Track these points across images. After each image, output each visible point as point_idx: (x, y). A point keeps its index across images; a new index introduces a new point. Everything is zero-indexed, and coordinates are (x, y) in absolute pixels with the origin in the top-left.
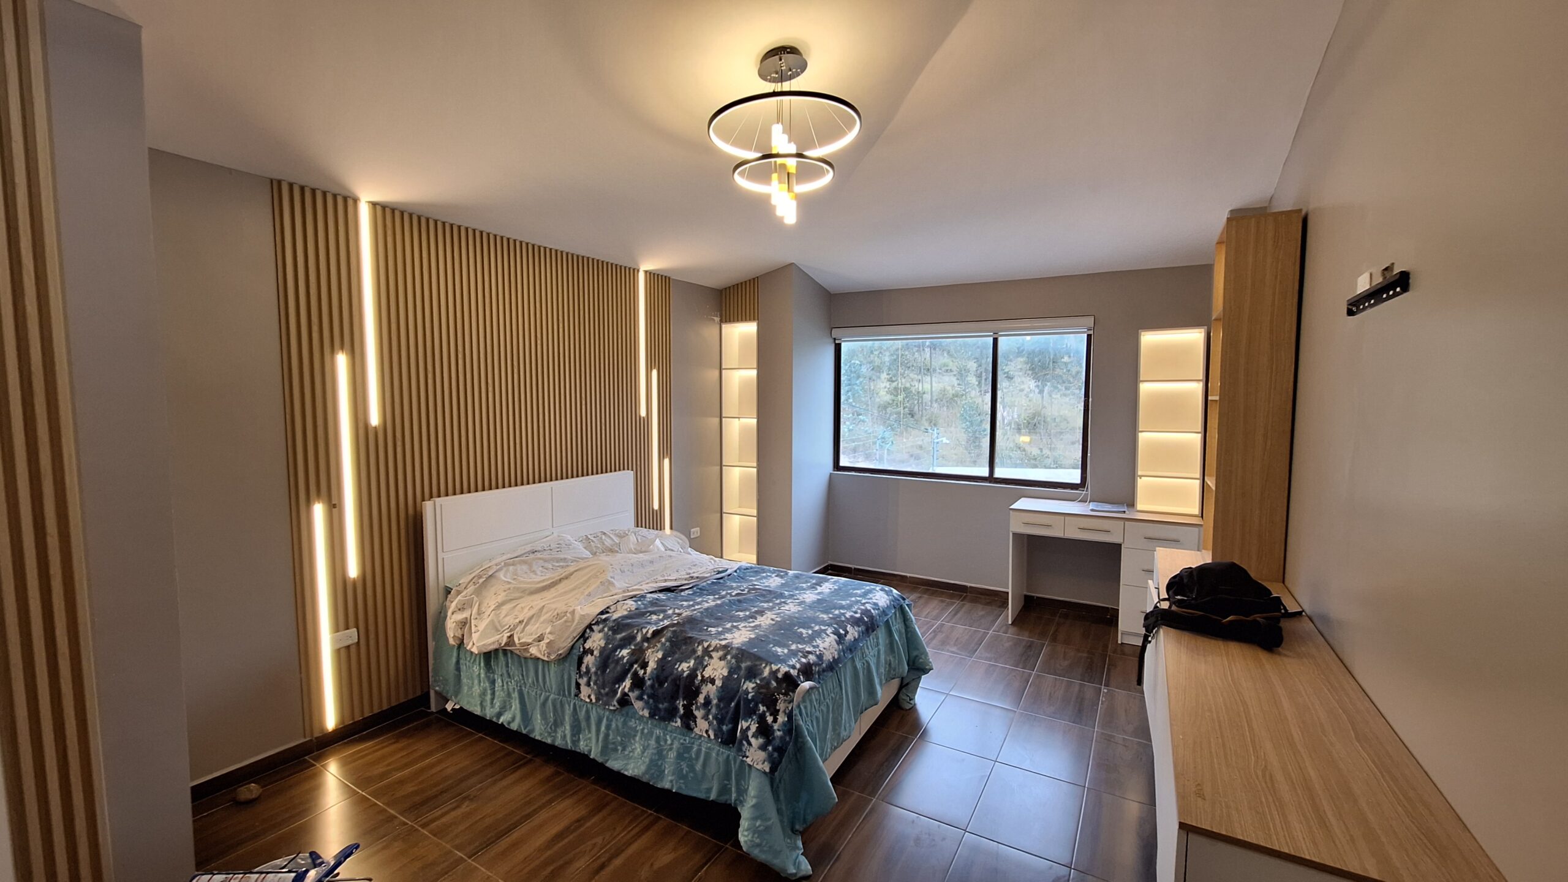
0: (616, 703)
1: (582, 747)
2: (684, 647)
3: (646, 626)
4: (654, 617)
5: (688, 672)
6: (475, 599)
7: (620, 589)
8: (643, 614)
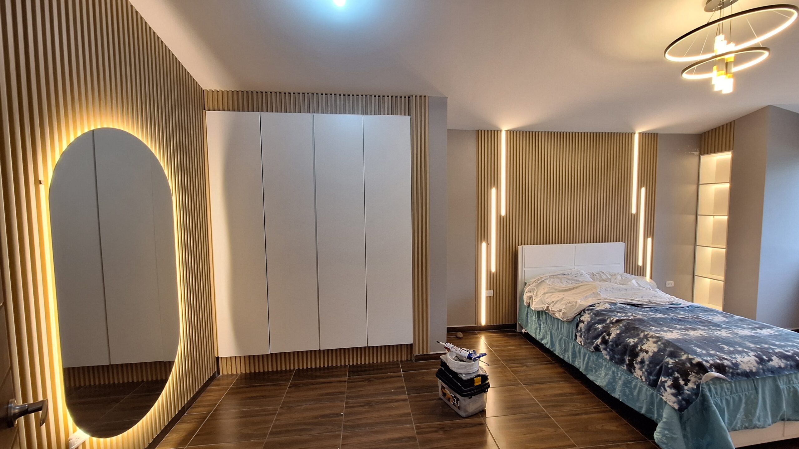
0: (593, 348)
1: (576, 364)
2: (633, 332)
3: (613, 316)
4: (619, 314)
5: (633, 344)
6: (536, 289)
7: (603, 297)
8: (613, 311)
